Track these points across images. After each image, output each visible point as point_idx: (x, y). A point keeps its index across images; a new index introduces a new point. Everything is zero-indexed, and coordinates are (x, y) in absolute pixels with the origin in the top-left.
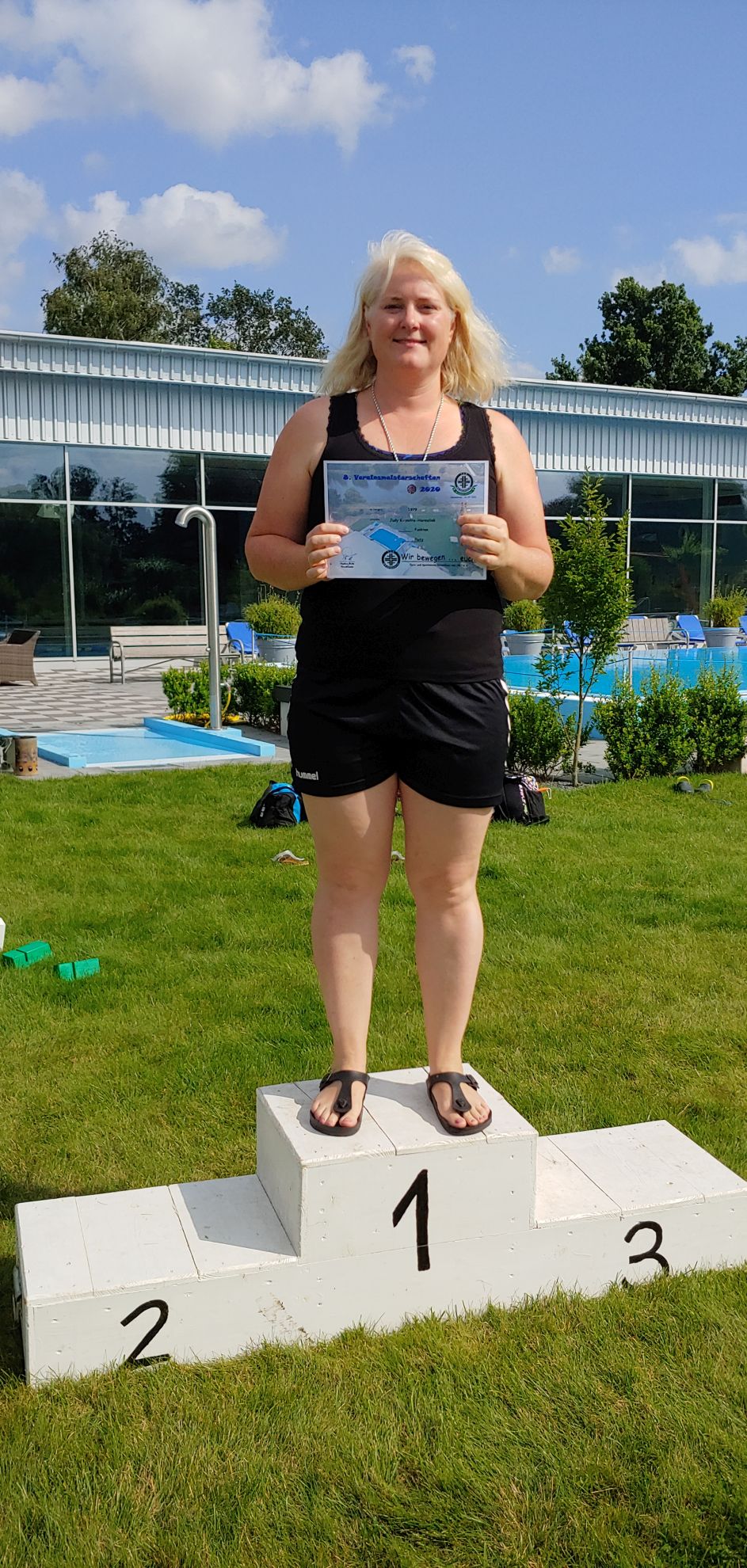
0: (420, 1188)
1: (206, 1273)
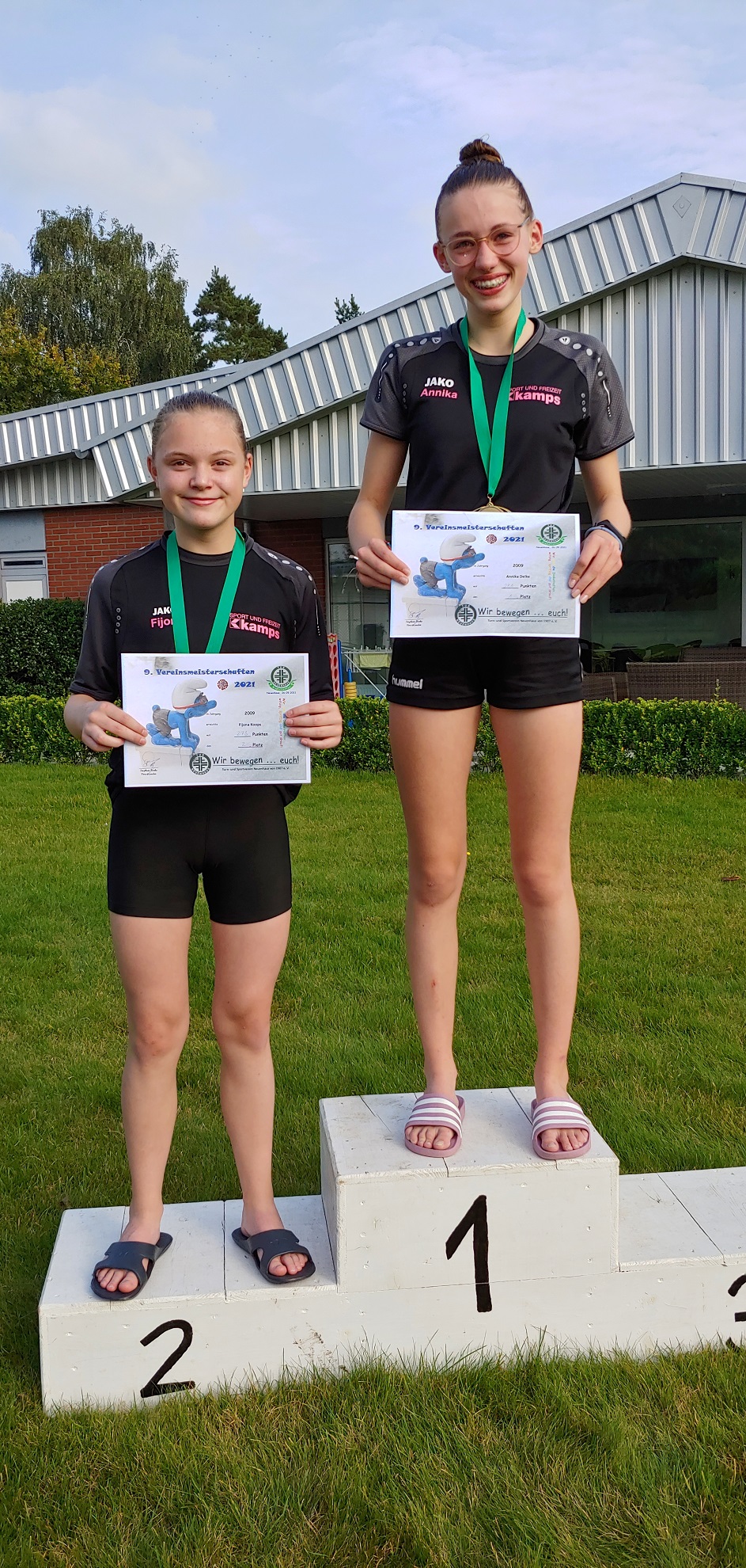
0: (477, 1216)
1: (234, 1294)
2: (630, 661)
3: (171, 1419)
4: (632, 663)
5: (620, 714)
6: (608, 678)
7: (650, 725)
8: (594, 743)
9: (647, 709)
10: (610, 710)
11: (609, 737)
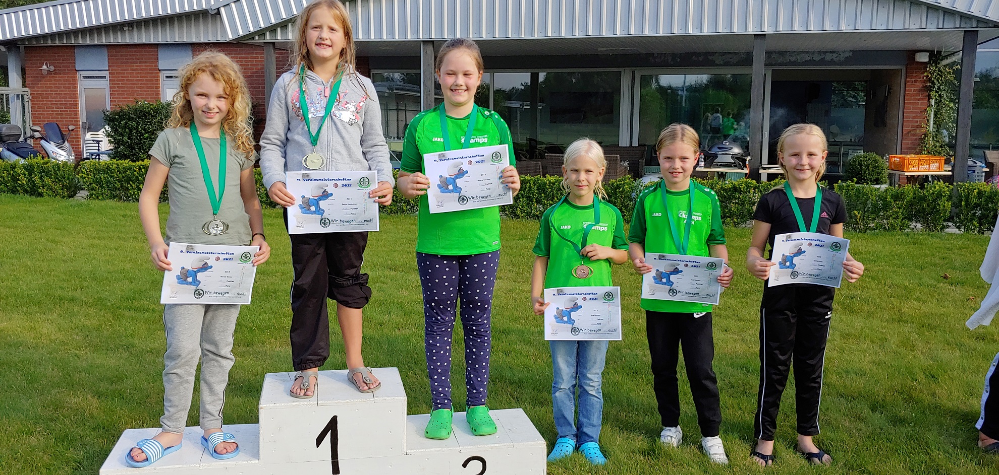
0: (333, 425)
1: (204, 464)
2: (547, 153)
4: (548, 154)
5: (535, 184)
6: (538, 162)
7: (551, 191)
8: (520, 201)
9: (550, 182)
10: (529, 181)
11: (528, 197)
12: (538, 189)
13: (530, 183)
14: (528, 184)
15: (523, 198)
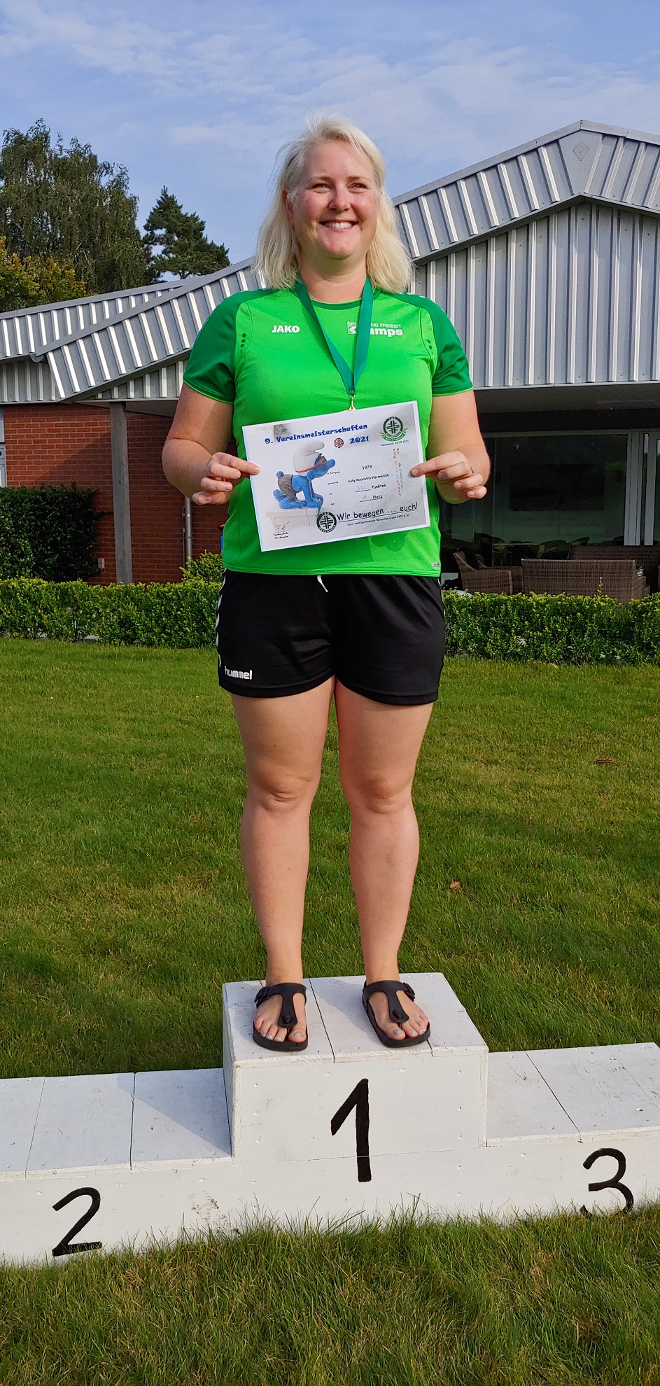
0: (360, 1097)
1: (138, 1165)
2: (524, 558)
3: (78, 1277)
4: (526, 559)
5: (514, 606)
6: (505, 571)
7: (540, 617)
8: (491, 632)
9: (538, 602)
10: (505, 602)
11: (504, 626)
12: (519, 614)
13: (506, 605)
14: (503, 607)
15: (496, 627)
